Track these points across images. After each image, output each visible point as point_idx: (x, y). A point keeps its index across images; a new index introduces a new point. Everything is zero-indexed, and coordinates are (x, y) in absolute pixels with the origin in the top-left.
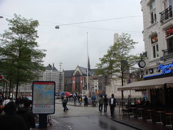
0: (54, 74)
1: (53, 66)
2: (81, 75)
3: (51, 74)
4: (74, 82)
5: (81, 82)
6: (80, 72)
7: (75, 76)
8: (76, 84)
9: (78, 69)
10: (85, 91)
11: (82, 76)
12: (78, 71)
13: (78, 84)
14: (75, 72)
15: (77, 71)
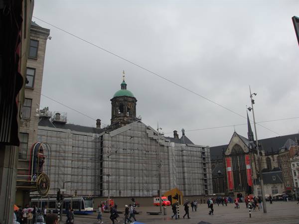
0: (191, 151)
1: (183, 134)
2: (246, 151)
3: (184, 152)
4: (229, 169)
5: (248, 167)
6: (242, 145)
7: (230, 155)
8: (235, 173)
9: (236, 140)
10: (276, 185)
11: (247, 153)
12: (236, 145)
13: (240, 173)
14: (231, 148)
15: (234, 144)
